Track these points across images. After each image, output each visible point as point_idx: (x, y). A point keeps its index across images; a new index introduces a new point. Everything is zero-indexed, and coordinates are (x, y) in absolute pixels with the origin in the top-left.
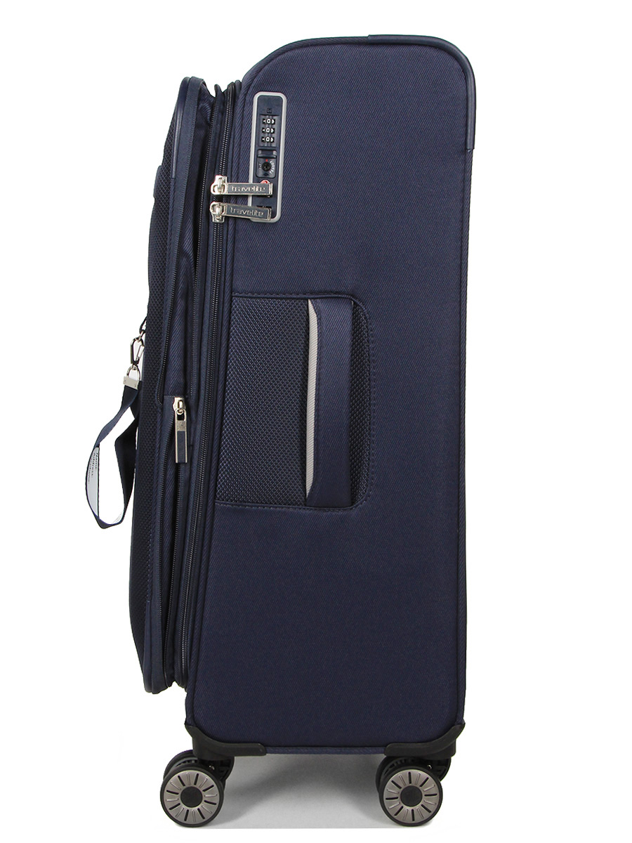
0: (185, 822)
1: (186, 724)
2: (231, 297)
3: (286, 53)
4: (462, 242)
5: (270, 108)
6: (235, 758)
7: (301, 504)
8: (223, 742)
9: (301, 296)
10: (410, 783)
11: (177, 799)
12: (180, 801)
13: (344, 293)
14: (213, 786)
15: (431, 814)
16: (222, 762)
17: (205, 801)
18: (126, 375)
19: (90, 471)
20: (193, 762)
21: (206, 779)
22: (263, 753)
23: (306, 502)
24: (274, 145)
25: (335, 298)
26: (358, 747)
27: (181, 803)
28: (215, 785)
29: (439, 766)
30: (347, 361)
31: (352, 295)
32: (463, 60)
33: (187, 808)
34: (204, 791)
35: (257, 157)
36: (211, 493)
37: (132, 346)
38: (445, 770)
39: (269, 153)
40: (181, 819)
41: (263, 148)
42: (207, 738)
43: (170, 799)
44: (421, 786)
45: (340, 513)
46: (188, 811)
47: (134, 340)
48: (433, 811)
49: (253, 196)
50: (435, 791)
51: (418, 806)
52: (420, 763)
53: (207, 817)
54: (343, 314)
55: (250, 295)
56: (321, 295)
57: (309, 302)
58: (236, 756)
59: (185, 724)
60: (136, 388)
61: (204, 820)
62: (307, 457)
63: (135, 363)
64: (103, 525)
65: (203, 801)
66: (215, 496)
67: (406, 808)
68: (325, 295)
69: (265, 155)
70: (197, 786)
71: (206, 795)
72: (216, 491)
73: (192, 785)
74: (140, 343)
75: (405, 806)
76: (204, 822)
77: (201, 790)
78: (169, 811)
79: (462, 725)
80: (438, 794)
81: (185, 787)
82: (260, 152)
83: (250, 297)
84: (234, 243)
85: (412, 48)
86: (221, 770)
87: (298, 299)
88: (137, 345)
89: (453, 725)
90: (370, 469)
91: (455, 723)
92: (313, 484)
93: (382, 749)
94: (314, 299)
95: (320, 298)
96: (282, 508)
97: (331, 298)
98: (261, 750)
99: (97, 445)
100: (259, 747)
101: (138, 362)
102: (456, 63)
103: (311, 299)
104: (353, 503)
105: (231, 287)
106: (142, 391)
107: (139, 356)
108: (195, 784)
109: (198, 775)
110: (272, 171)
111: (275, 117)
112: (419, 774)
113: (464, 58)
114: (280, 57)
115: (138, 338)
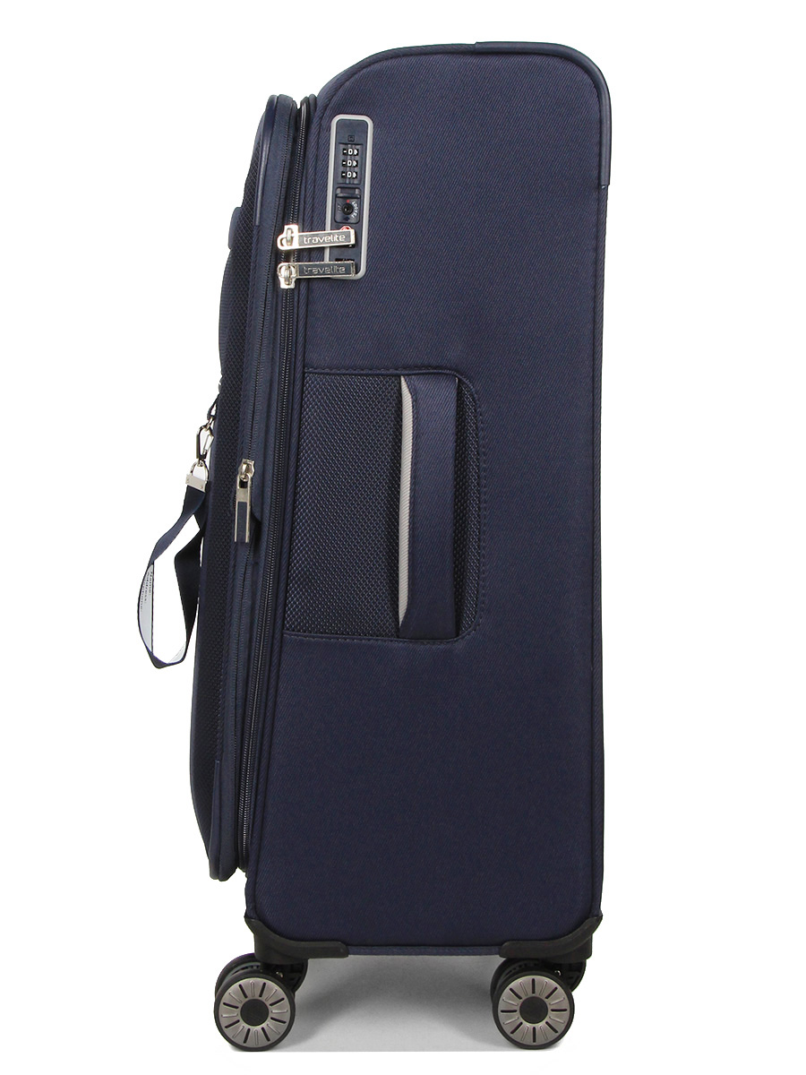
0: (245, 1045)
1: (247, 917)
2: (304, 373)
3: (372, 66)
4: (595, 302)
5: (352, 135)
6: (310, 961)
7: (392, 635)
8: (294, 940)
9: (391, 371)
10: (534, 992)
11: (236, 1014)
12: (239, 1018)
13: (446, 368)
14: (283, 999)
15: (557, 1034)
16: (292, 966)
17: (272, 1018)
18: (189, 473)
19: (143, 595)
20: (255, 968)
21: (274, 989)
22: (345, 955)
23: (398, 632)
24: (356, 182)
25: (435, 373)
26: (467, 946)
27: (241, 1020)
28: (286, 998)
29: (571, 972)
30: (451, 453)
31: (455, 371)
32: (595, 72)
33: (247, 1026)
34: (271, 1005)
35: (336, 197)
36: (279, 622)
37: (198, 436)
38: (578, 977)
39: (351, 191)
40: (240, 1041)
41: (342, 185)
42: (273, 935)
43: (226, 1014)
44: (547, 998)
45: (442, 647)
46: (249, 1030)
47: (201, 429)
48: (560, 1030)
49: (330, 247)
50: (566, 1005)
51: (542, 1024)
52: (546, 967)
53: (273, 1038)
54: (444, 394)
55: (327, 370)
56: (418, 370)
57: (402, 379)
58: (312, 958)
59: (245, 917)
60: (203, 490)
61: (270, 1042)
62: (400, 575)
63: (201, 457)
64: (158, 664)
65: (269, 1018)
66: (283, 625)
67: (527, 1025)
68: (424, 370)
69: (345, 195)
70: (263, 999)
71: (274, 1011)
72: (284, 619)
73: (257, 997)
74: (208, 432)
75: (524, 1022)
76: (270, 1045)
77: (268, 1004)
78: (225, 1030)
79: (599, 918)
80: (569, 1010)
81: (247, 999)
82: (339, 191)
83: (327, 374)
84: (307, 305)
85: (530, 59)
86: (291, 976)
87: (387, 375)
88: (205, 433)
89: (587, 918)
90: (480, 589)
91: (591, 915)
92: (408, 610)
93: (497, 949)
94: (409, 375)
95: (415, 374)
96: (369, 640)
97: (429, 374)
98: (342, 950)
99: (151, 563)
100: (341, 946)
101: (205, 456)
102: (586, 76)
103: (404, 375)
104: (457, 635)
105: (304, 360)
106: (211, 494)
107: (206, 448)
108: (261, 996)
109: (265, 984)
110: (354, 215)
111: (358, 147)
112: (546, 982)
113: (596, 70)
114: (365, 70)
115: (205, 426)
